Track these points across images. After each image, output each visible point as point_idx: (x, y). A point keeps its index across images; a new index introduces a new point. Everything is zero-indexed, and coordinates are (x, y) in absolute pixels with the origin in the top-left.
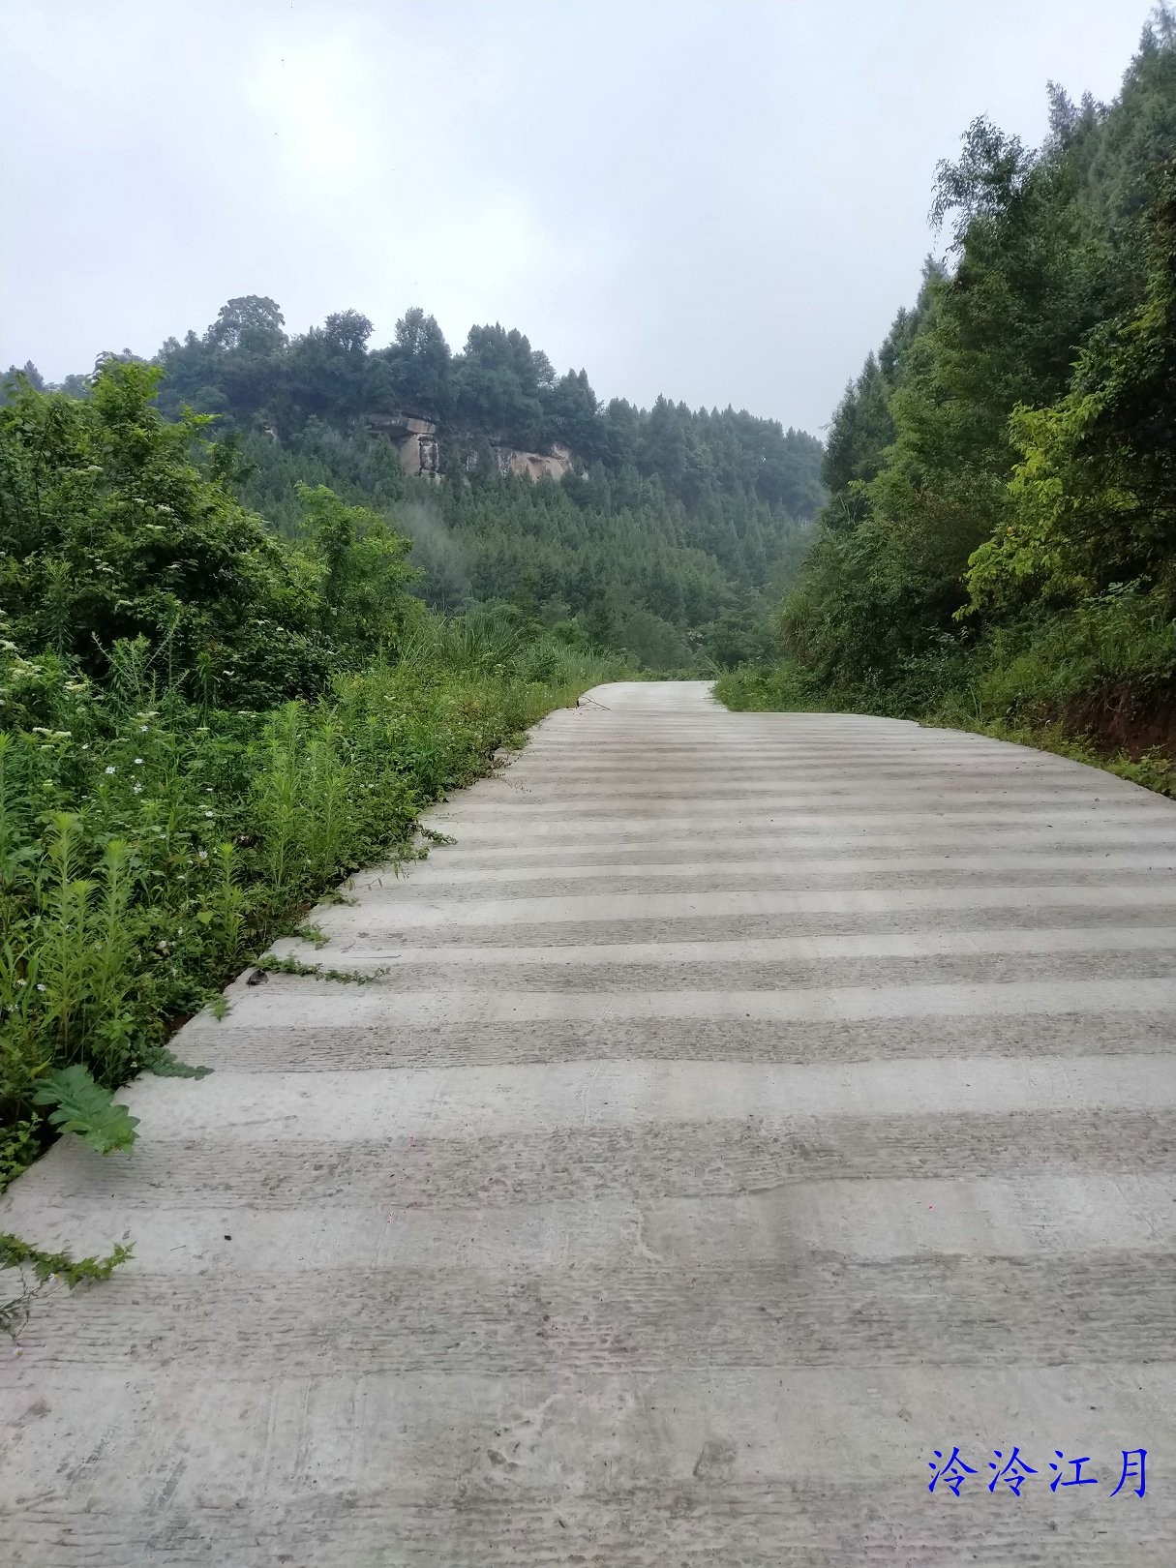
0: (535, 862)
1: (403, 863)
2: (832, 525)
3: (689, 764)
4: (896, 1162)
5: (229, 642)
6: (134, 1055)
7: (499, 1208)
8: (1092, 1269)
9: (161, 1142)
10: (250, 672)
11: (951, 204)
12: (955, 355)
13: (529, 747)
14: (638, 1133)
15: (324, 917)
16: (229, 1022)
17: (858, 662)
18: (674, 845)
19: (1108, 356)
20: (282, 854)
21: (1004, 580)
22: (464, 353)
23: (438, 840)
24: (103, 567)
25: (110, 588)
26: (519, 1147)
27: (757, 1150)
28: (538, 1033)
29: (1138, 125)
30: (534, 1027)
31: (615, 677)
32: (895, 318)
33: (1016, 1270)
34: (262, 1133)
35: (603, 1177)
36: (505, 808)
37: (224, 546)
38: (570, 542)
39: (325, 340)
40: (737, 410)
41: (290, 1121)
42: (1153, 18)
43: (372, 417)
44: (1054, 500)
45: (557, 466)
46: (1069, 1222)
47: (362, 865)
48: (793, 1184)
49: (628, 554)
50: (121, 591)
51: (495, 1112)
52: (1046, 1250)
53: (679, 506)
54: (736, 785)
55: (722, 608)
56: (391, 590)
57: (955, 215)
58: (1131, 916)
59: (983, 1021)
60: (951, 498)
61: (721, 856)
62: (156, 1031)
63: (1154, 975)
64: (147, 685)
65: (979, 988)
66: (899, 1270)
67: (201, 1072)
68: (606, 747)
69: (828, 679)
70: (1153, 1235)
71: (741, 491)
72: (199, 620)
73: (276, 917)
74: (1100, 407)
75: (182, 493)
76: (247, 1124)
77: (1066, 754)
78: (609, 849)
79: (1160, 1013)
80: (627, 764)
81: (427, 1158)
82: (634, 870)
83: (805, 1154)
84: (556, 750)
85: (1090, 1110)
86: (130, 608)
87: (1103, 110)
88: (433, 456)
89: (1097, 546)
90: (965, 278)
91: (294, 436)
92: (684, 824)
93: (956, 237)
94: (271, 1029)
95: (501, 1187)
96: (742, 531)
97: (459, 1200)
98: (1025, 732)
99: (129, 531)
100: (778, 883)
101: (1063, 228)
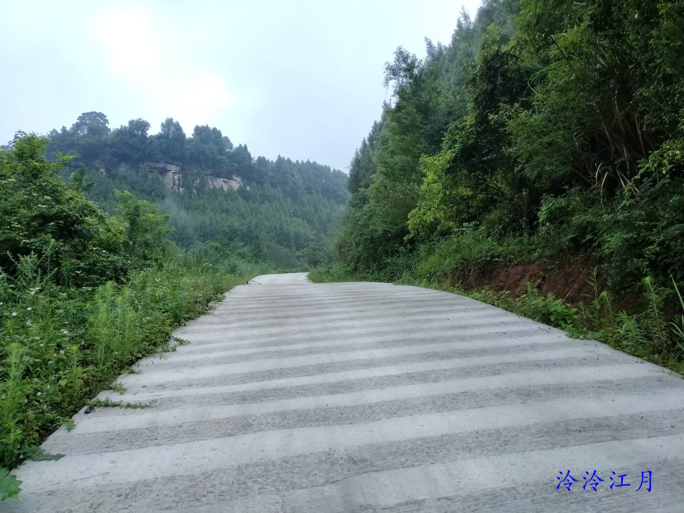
0: (229, 349)
1: (164, 354)
2: (353, 206)
3: (298, 304)
4: (395, 462)
5: (78, 258)
6: (22, 452)
7: (212, 504)
8: (481, 498)
9: (35, 493)
10: (89, 272)
11: (391, 79)
12: (397, 138)
13: (225, 300)
14: (278, 462)
15: (124, 380)
16: (74, 432)
17: (367, 261)
18: (292, 337)
19: (455, 135)
20: (103, 351)
21: (422, 223)
22: (192, 137)
23: (181, 342)
24: (15, 225)
25: (18, 235)
26: (221, 475)
27: (333, 463)
28: (230, 423)
29: (459, 54)
30: (228, 420)
31: (264, 272)
32: (373, 125)
33: (449, 502)
34: (90, 483)
35: (262, 484)
36: (213, 327)
37: (77, 215)
38: (242, 216)
39: (128, 131)
40: (311, 161)
41: (106, 475)
42: (460, 16)
43: (150, 164)
44: (439, 192)
45: (236, 184)
46: (470, 479)
47: (144, 356)
48: (350, 477)
49: (268, 220)
50: (25, 236)
51: (209, 460)
52: (461, 492)
53: (289, 200)
54: (318, 311)
55: (310, 242)
56: (160, 237)
57: (393, 83)
58: (484, 352)
59: (428, 399)
60: (400, 194)
61: (313, 340)
62: (34, 439)
63: (495, 374)
64: (35, 275)
65: (425, 385)
66: (399, 509)
67: (58, 457)
68: (260, 299)
69: (356, 269)
70: (505, 480)
71: (315, 194)
72: (63, 248)
73: (100, 381)
74: (454, 155)
75: (56, 191)
76: (82, 479)
77: (452, 292)
78: (263, 340)
79: (499, 389)
80: (270, 305)
81: (176, 485)
82: (274, 349)
83: (355, 463)
84: (237, 301)
85: (474, 431)
86: (28, 243)
87: (446, 48)
88: (179, 180)
89: (457, 210)
90: (399, 108)
91: (113, 172)
92: (296, 328)
93: (394, 92)
94: (96, 433)
95: (213, 494)
96: (316, 211)
97: (191, 503)
98: (436, 284)
99: (30, 208)
100: (338, 349)
101: (434, 89)
